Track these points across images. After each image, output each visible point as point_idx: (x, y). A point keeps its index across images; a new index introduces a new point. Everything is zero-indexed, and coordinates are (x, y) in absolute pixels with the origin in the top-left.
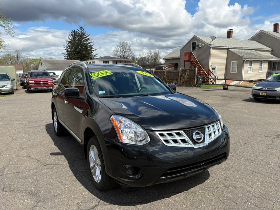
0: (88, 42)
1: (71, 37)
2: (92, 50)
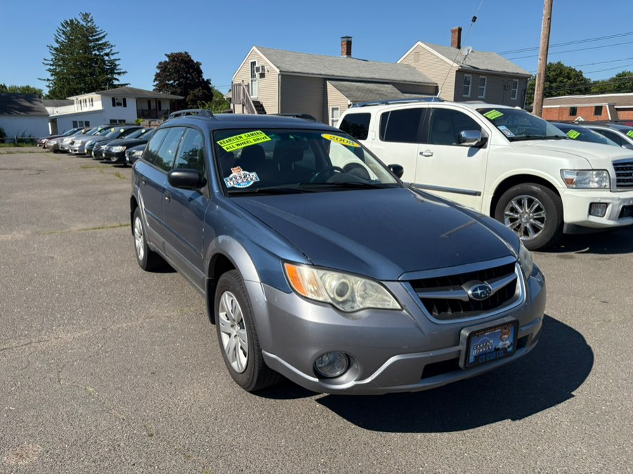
0: (104, 52)
1: (62, 38)
2: (116, 71)
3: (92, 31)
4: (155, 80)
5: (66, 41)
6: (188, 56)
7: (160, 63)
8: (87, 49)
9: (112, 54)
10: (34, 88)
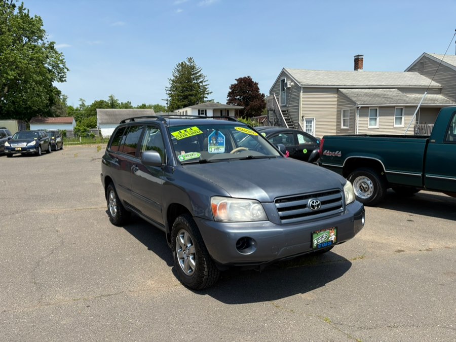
1: (177, 74)
2: (206, 92)
3: (193, 68)
4: (228, 96)
5: (178, 76)
6: (250, 79)
7: (232, 85)
8: (189, 80)
9: (205, 82)
10: (161, 106)
